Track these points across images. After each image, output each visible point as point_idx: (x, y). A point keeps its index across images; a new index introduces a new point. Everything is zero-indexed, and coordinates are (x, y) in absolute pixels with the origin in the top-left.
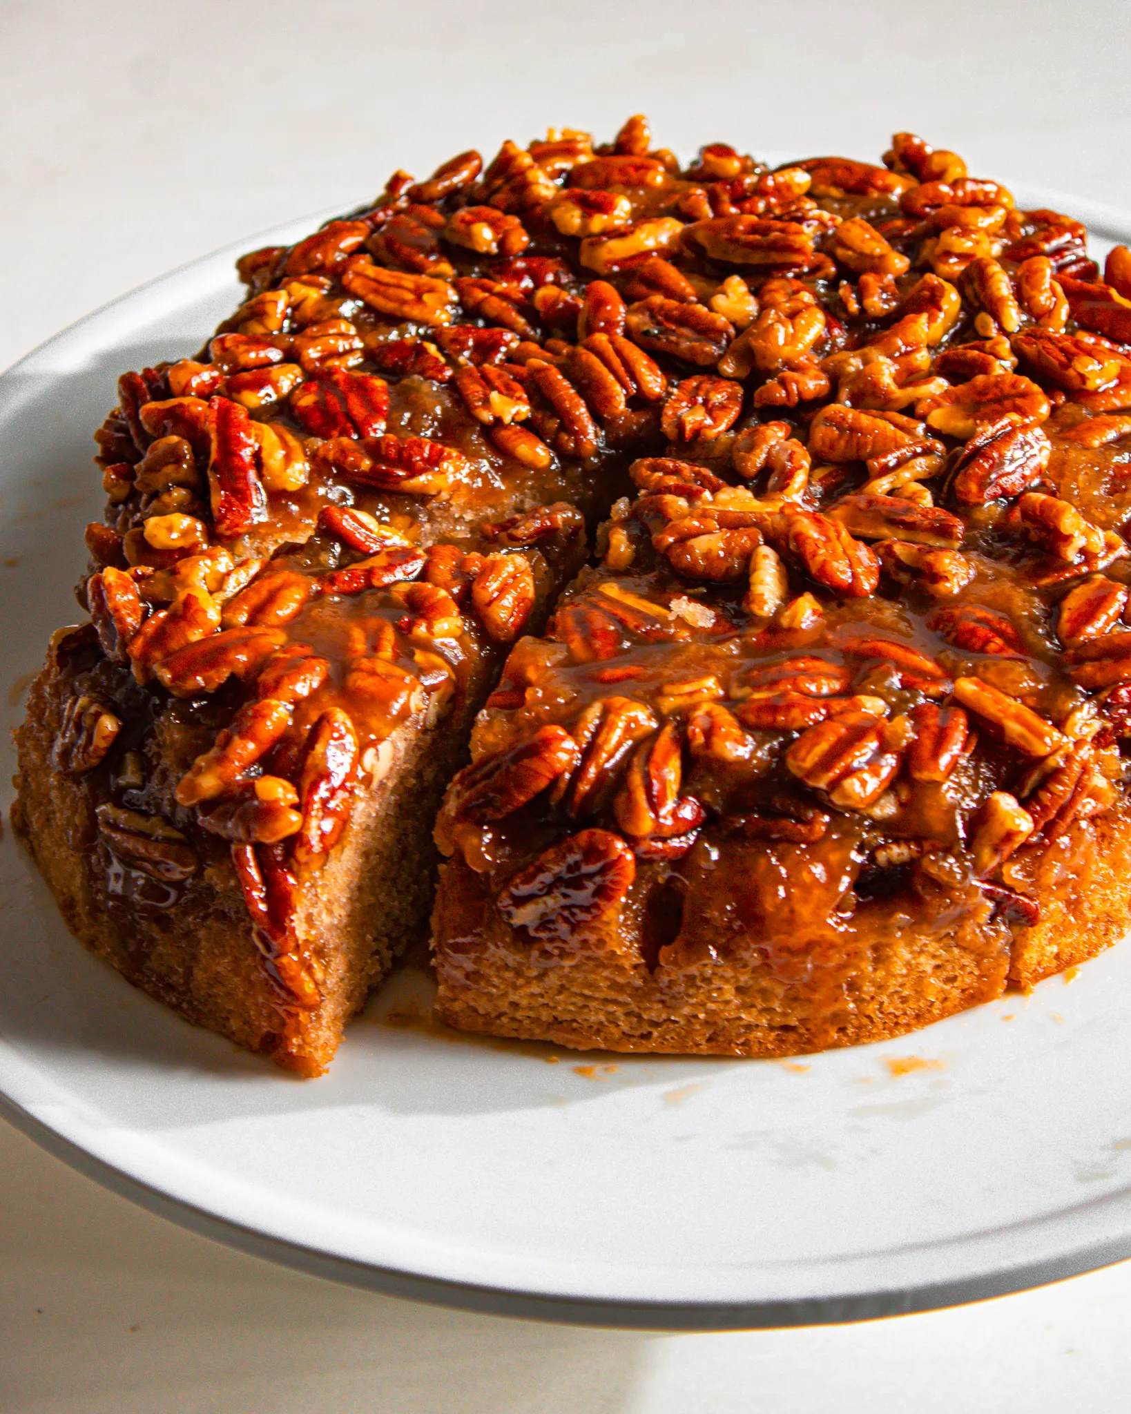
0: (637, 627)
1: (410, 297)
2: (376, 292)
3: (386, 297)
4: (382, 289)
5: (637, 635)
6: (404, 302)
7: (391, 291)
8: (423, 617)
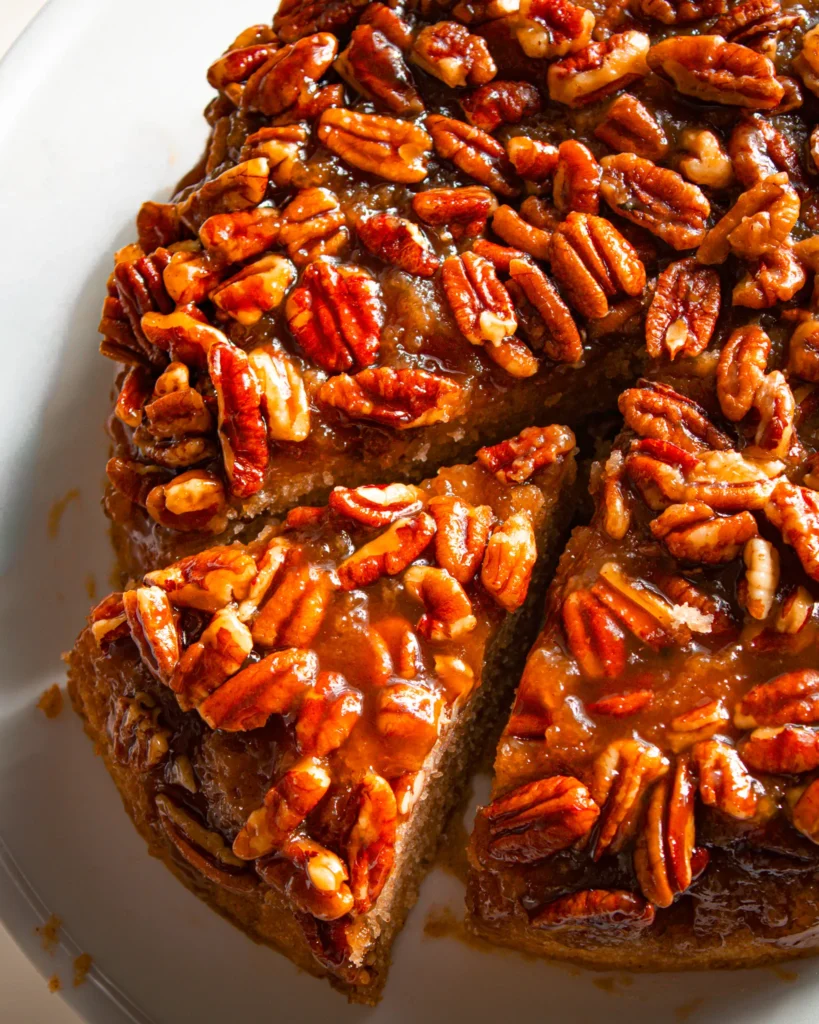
0: (643, 634)
1: (386, 150)
2: (352, 147)
3: (362, 153)
4: (359, 143)
5: (642, 644)
6: (380, 159)
7: (369, 146)
8: (440, 619)
